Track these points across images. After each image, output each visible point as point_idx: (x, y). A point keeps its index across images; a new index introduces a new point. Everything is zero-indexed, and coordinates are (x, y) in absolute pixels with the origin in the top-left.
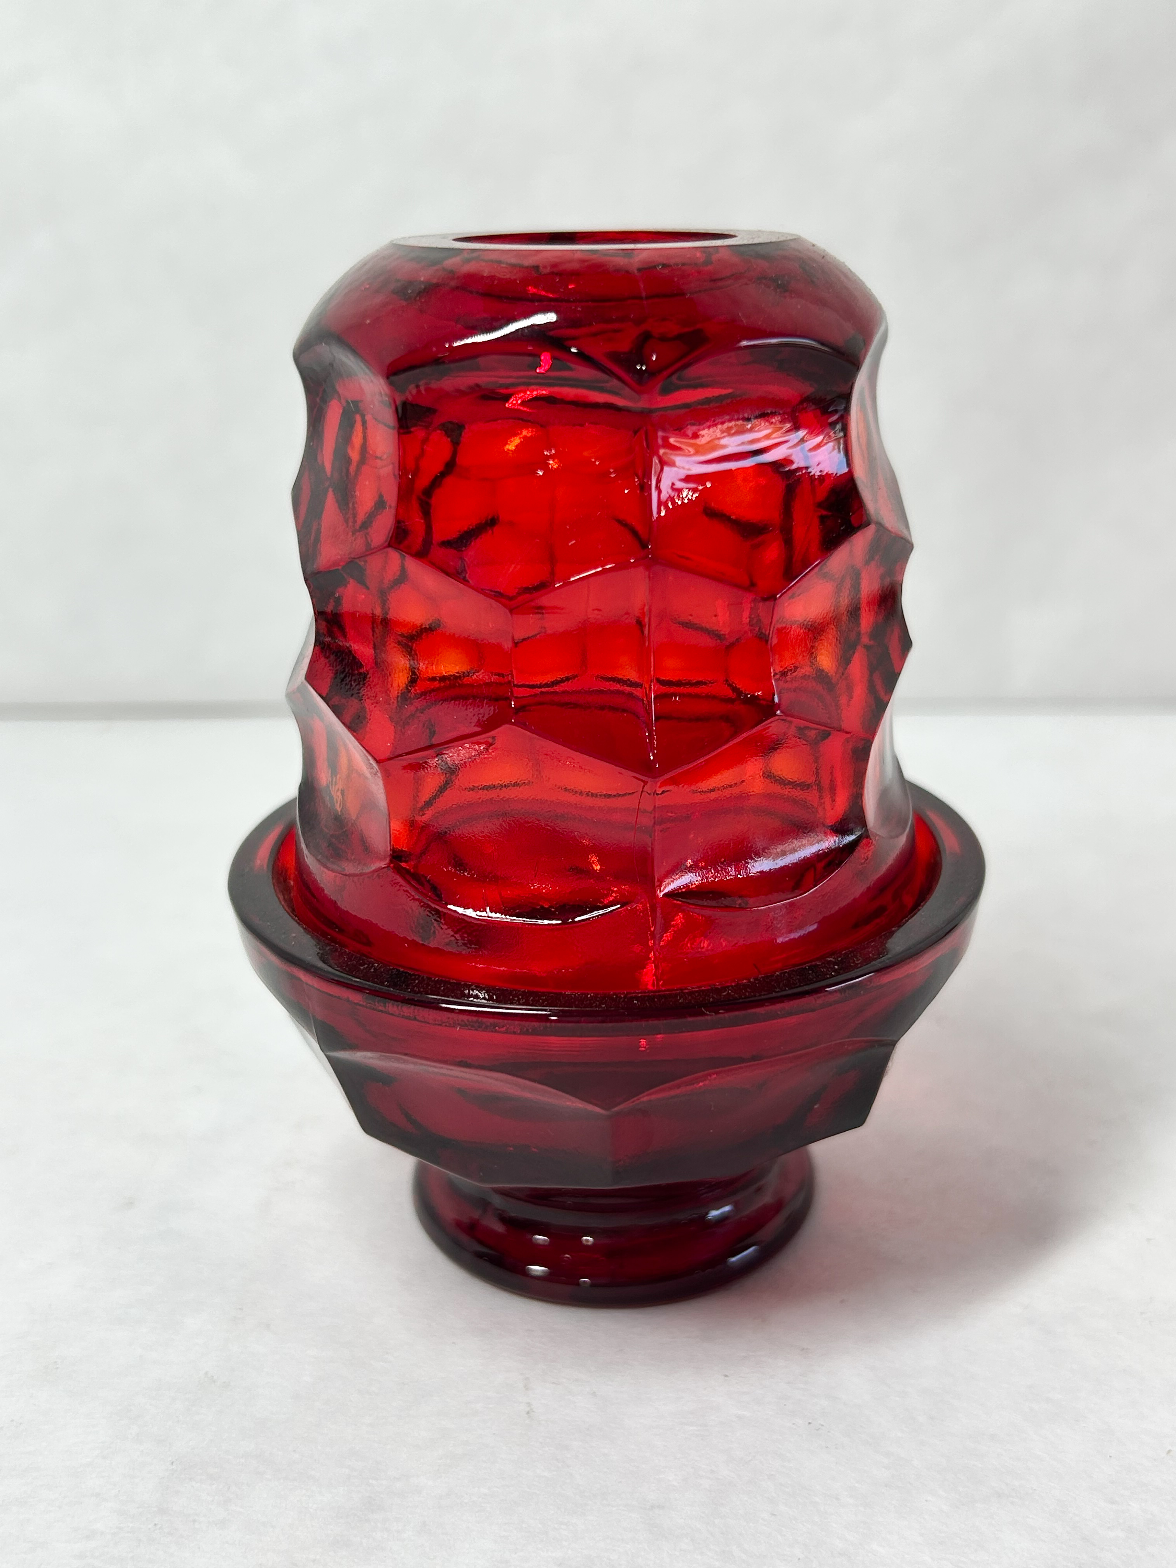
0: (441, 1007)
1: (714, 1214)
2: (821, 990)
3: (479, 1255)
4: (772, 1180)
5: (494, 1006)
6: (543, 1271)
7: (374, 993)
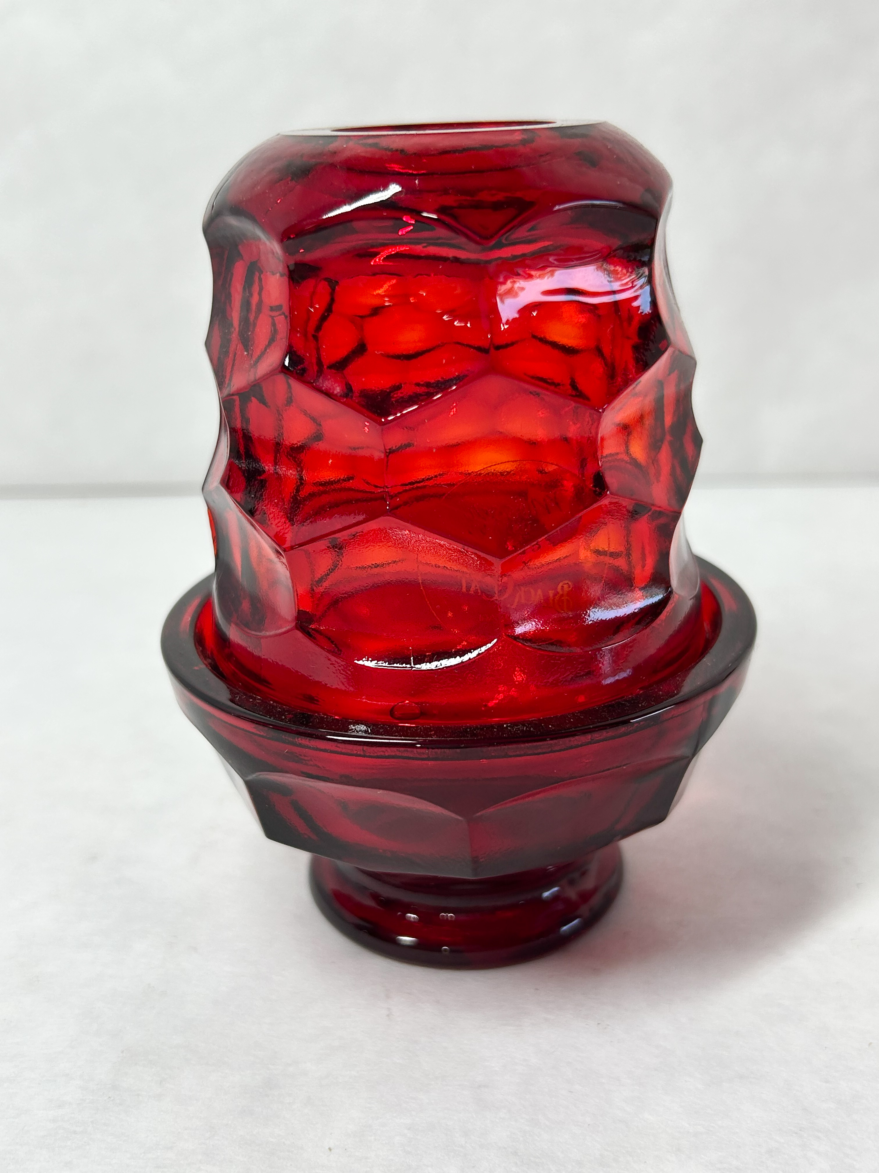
0: (328, 738)
1: (546, 894)
2: (627, 722)
3: (359, 927)
4: (593, 867)
5: (369, 737)
6: (412, 941)
7: (276, 728)
